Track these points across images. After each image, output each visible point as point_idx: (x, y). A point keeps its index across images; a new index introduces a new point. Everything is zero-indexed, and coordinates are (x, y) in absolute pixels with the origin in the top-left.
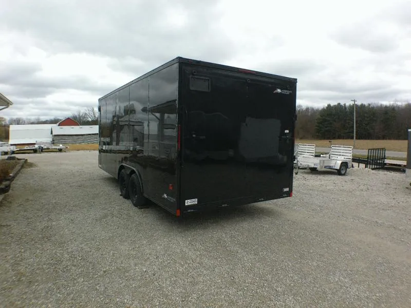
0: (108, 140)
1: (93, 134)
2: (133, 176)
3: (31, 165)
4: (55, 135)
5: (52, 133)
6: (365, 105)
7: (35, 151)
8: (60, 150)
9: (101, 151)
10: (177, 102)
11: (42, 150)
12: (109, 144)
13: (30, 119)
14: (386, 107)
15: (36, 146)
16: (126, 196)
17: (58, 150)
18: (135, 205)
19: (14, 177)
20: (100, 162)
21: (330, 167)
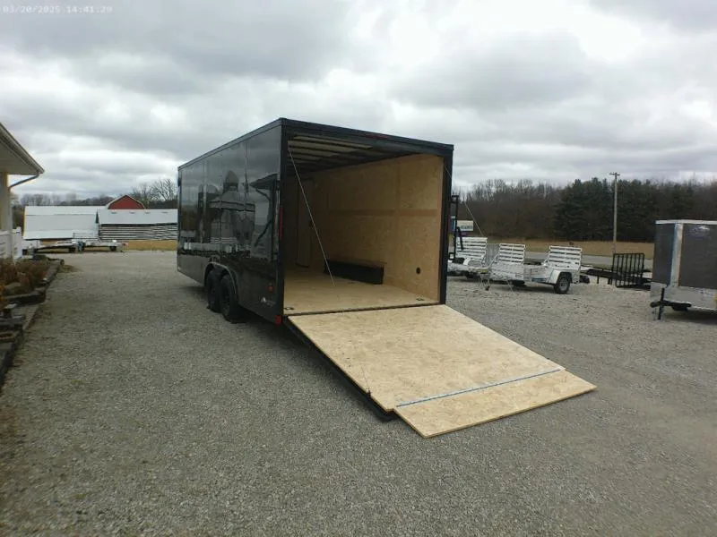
0: (192, 234)
1: (168, 224)
2: (225, 277)
3: (70, 268)
4: (103, 225)
5: (97, 221)
6: (640, 183)
7: (72, 249)
8: (113, 249)
9: (181, 252)
10: (279, 176)
11: (83, 248)
12: (193, 240)
13: (58, 197)
14: (677, 186)
15: (74, 242)
16: (215, 308)
17: (108, 249)
18: (227, 319)
19: (48, 283)
20: (179, 265)
21: (541, 280)
